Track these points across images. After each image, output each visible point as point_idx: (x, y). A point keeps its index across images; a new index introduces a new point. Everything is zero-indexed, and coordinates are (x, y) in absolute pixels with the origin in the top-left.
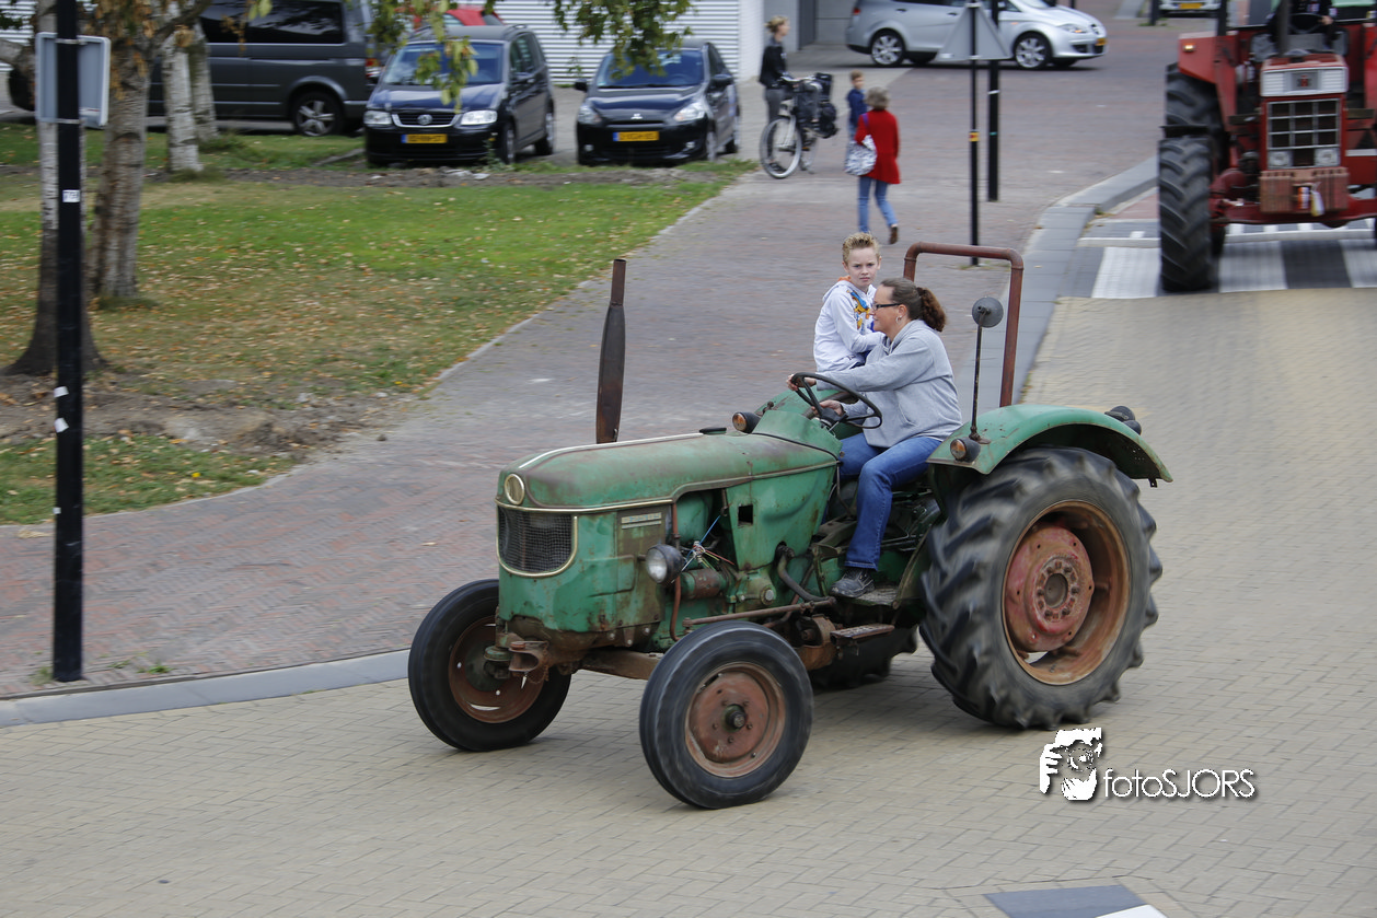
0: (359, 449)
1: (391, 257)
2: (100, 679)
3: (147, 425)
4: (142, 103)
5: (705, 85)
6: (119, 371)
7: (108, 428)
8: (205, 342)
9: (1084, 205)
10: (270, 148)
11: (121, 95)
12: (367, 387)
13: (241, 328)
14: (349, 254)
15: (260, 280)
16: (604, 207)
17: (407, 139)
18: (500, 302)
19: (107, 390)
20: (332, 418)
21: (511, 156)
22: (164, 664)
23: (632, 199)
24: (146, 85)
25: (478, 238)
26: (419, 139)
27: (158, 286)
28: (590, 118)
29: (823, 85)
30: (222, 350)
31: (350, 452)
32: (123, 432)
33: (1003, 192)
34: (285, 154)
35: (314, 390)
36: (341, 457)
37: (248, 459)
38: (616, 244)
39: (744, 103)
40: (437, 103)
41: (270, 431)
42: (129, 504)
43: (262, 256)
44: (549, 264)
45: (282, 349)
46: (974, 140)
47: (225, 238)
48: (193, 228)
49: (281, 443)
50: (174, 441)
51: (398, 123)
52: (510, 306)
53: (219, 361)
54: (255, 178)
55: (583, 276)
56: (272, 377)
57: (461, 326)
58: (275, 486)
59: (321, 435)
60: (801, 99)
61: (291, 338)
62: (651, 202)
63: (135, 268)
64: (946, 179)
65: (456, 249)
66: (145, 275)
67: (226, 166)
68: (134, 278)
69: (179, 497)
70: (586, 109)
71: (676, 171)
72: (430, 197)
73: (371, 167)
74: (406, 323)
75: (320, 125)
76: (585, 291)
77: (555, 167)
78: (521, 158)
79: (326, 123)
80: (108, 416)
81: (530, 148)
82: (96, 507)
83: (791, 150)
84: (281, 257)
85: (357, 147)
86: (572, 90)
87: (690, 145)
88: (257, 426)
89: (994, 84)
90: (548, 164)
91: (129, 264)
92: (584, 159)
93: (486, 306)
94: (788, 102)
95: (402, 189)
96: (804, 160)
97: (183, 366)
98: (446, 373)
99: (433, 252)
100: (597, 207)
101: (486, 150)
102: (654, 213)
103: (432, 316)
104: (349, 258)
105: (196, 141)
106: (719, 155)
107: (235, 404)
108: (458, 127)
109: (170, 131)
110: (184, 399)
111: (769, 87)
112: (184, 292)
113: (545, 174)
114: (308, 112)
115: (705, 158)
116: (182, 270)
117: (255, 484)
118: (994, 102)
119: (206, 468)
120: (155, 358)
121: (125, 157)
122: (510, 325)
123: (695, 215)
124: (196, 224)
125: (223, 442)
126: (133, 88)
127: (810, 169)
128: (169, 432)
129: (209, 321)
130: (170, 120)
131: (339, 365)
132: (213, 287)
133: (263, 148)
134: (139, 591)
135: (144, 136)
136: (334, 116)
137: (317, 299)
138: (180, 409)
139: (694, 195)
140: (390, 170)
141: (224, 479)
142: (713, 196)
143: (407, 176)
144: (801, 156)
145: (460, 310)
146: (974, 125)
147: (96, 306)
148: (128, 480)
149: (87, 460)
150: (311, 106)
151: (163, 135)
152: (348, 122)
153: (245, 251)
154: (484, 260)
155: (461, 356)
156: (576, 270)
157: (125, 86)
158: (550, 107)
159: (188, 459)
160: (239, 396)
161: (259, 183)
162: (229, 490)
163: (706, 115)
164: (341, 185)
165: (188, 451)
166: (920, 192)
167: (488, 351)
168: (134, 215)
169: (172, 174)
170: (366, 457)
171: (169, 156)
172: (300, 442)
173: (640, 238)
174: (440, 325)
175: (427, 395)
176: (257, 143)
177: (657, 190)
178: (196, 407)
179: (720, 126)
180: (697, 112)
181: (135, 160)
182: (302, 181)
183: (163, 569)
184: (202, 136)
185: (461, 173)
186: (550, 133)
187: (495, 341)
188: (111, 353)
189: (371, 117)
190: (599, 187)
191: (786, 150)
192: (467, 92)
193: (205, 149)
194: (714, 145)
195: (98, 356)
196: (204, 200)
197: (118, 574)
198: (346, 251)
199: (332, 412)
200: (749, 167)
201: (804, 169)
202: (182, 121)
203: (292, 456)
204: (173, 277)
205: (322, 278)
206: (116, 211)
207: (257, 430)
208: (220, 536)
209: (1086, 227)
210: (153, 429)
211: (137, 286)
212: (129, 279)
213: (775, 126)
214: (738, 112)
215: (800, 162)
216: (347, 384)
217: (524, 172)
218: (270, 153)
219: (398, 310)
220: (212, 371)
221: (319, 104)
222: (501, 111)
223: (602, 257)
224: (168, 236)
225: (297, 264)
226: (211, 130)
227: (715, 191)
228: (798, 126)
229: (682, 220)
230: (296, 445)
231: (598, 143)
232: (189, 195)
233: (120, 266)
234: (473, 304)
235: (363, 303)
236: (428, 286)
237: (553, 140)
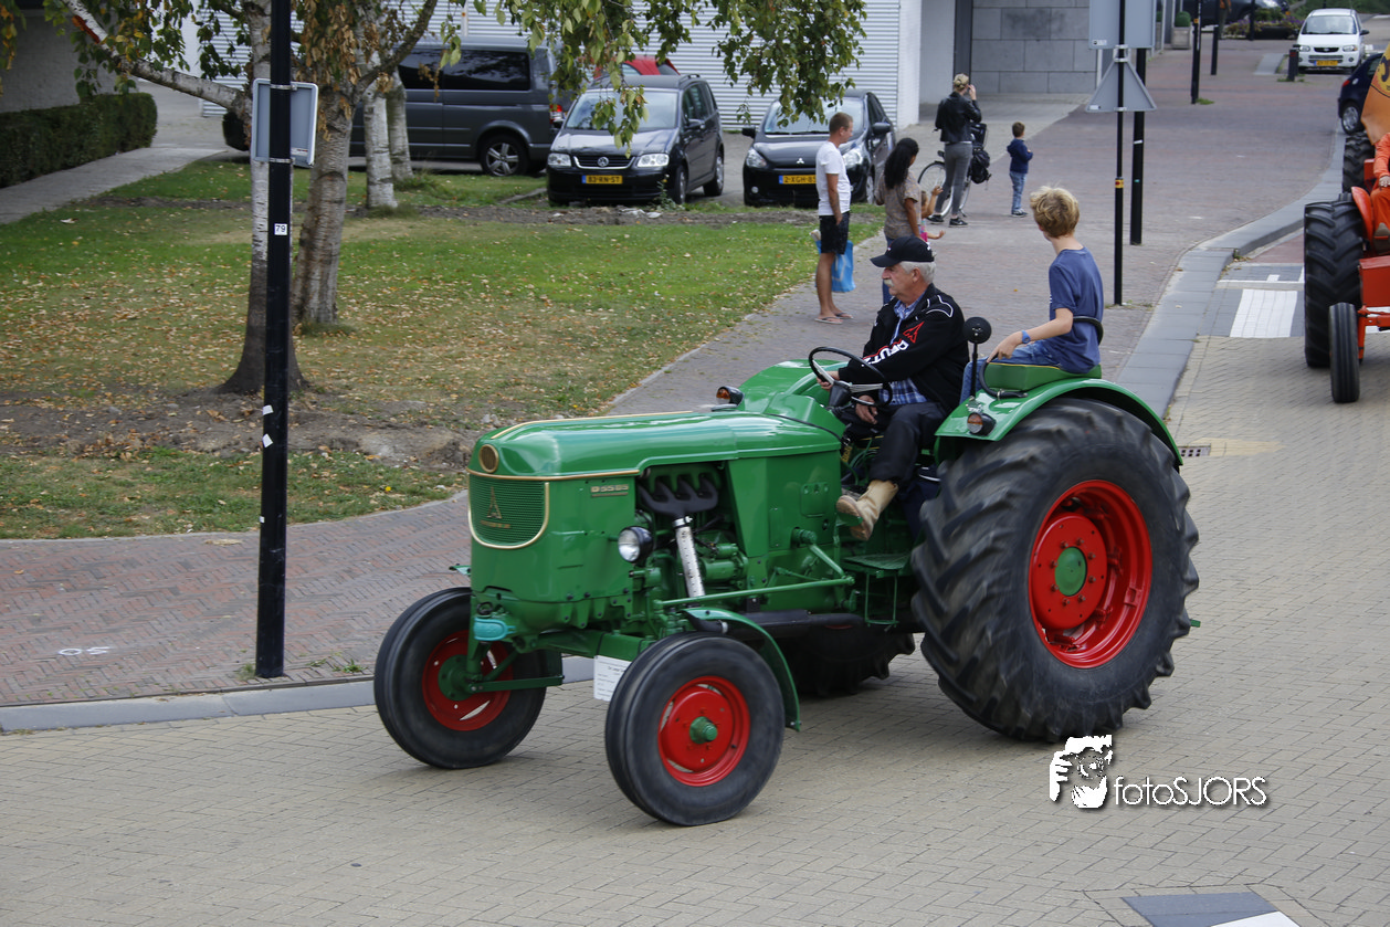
1: (570, 289)
2: (299, 676)
3: (343, 442)
4: (346, 144)
5: (866, 131)
6: (320, 391)
7: (309, 444)
8: (398, 366)
9: (1223, 249)
10: (459, 187)
11: (326, 137)
12: (546, 410)
13: (431, 353)
14: (532, 286)
15: (450, 309)
16: (768, 245)
17: (586, 180)
18: (669, 332)
19: (309, 409)
21: (682, 197)
22: (357, 662)
23: (795, 238)
24: (350, 128)
25: (650, 273)
26: (597, 180)
28: (756, 162)
30: (414, 373)
32: (322, 448)
33: (1145, 236)
34: (474, 193)
35: (498, 411)
37: (437, 475)
38: (779, 280)
41: (457, 450)
42: (327, 514)
43: (452, 287)
44: (717, 298)
45: (468, 373)
46: (1119, 187)
47: (418, 270)
48: (389, 260)
49: (466, 461)
50: (370, 457)
51: (578, 164)
52: (679, 336)
53: (411, 384)
54: (445, 214)
55: (748, 309)
56: (458, 399)
57: (634, 354)
58: (459, 500)
61: (477, 364)
63: (335, 296)
64: (1096, 223)
65: (630, 283)
66: (344, 303)
67: (420, 203)
68: (334, 306)
69: (372, 509)
70: (753, 154)
72: (607, 234)
73: (553, 206)
74: (583, 350)
75: (506, 166)
76: (750, 323)
77: (723, 207)
78: (691, 198)
79: (512, 164)
80: (309, 432)
81: (701, 190)
82: (298, 517)
84: (468, 288)
85: (540, 187)
86: (741, 136)
88: (445, 444)
89: (1139, 134)
90: (717, 205)
91: (330, 293)
92: (751, 200)
93: (657, 336)
95: (580, 224)
97: (377, 388)
98: (619, 398)
99: (609, 285)
100: (761, 245)
101: (659, 190)
103: (607, 345)
104: (531, 289)
105: (393, 179)
107: (426, 424)
108: (635, 169)
109: (369, 171)
110: (378, 418)
112: (380, 319)
113: (714, 214)
114: (496, 154)
116: (378, 299)
117: (443, 498)
118: (1138, 151)
119: (397, 482)
120: (352, 380)
121: (328, 194)
122: (678, 354)
124: (392, 256)
125: (413, 458)
126: (338, 130)
128: (364, 448)
129: (402, 346)
130: (370, 160)
131: (521, 389)
132: (405, 314)
133: (454, 187)
134: (336, 595)
135: (346, 175)
136: (519, 158)
137: (500, 328)
138: (375, 428)
140: (571, 208)
141: (414, 493)
142: (871, 235)
143: (586, 214)
145: (634, 340)
146: (1119, 174)
147: (299, 331)
148: (326, 492)
149: (290, 473)
150: (498, 149)
151: (365, 174)
152: (532, 164)
153: (437, 282)
154: (656, 293)
155: (633, 382)
156: (742, 304)
157: (331, 128)
158: (720, 152)
159: (381, 474)
160: (429, 416)
161: (449, 219)
162: (418, 503)
164: (524, 221)
165: (382, 466)
167: (658, 377)
168: (334, 247)
169: (369, 210)
171: (368, 193)
174: (614, 353)
176: (448, 182)
178: (389, 426)
181: (338, 197)
182: (489, 217)
183: (358, 576)
184: (398, 175)
185: (635, 211)
186: (720, 176)
187: (665, 369)
188: (313, 374)
189: (554, 159)
190: (764, 226)
192: (641, 139)
193: (400, 187)
195: (301, 378)
196: (399, 234)
197: (316, 579)
198: (528, 283)
202: (380, 161)
204: (370, 306)
205: (505, 307)
206: (320, 244)
207: (445, 448)
208: (409, 546)
209: (1224, 269)
210: (351, 446)
211: (337, 313)
212: (330, 307)
216: (528, 407)
217: (695, 211)
218: (459, 192)
219: (575, 338)
220: (404, 392)
221: (505, 147)
222: (674, 155)
223: (767, 291)
224: (365, 267)
225: (483, 295)
226: (406, 171)
231: (764, 185)
232: (385, 229)
233: (322, 295)
234: (646, 334)
235: (543, 331)
236: (604, 317)
237: (723, 182)
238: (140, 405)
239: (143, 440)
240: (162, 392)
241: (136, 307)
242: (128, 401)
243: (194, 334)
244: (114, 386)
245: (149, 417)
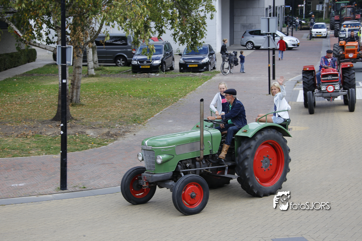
0: (129, 138)
1: (137, 93)
2: (71, 190)
3: (82, 132)
4: (82, 60)
5: (208, 54)
6: (76, 120)
7: (73, 133)
8: (95, 113)
9: (295, 81)
10: (110, 69)
11: (76, 58)
12: (131, 123)
13: (103, 110)
14: (128, 93)
15: (108, 99)
16: (185, 82)
17: (141, 67)
18: (161, 103)
19: (73, 124)
20: (123, 130)
21: (164, 70)
22: (85, 186)
23: (192, 80)
24: (82, 56)
25: (157, 89)
26: (144, 67)
27: (85, 101)
28: (182, 62)
29: (235, 54)
30: (99, 115)
31: (127, 138)
32: (76, 134)
33: (276, 78)
34: (114, 71)
35: (119, 124)
36: (125, 139)
37: (105, 140)
38: (188, 90)
39: (217, 58)
40: (146, 59)
41: (109, 133)
42: (78, 150)
43: (108, 94)
44: (173, 95)
45: (112, 114)
46: (269, 66)
47: (100, 90)
48: (93, 88)
49: (112, 136)
50: (88, 136)
51: (139, 63)
52: (164, 104)
53: (98, 117)
54: (107, 76)
55: (180, 97)
56: (110, 121)
57: (153, 109)
58: (110, 146)
59: (121, 134)
60: (230, 57)
61: (114, 112)
62: (196, 80)
63: (80, 97)
64: (263, 75)
65: (152, 92)
66: (82, 98)
67: (101, 73)
68: (79, 99)
69: (89, 148)
70: (181, 60)
71: (202, 74)
72: (146, 80)
73: (133, 73)
74: (140, 108)
75: (122, 64)
76: (181, 101)
77: (174, 73)
78: (167, 71)
79: (123, 64)
80: (73, 130)
81: (169, 69)
82: (70, 151)
83: (228, 69)
84: (112, 94)
85: (130, 69)
86: (178, 56)
87: (205, 68)
88: (106, 132)
89: (274, 53)
90: (173, 72)
91: (78, 96)
92: (181, 71)
93: (158, 104)
94: (227, 58)
95: (140, 78)
96: (231, 71)
97: (90, 119)
98: (149, 120)
99: (147, 92)
100: (184, 82)
101: (159, 69)
102: (197, 83)
103: (146, 107)
104: (128, 94)
105: (94, 68)
106: (211, 70)
107: (102, 127)
108: (152, 64)
109: (88, 66)
110: (90, 126)
111: (223, 54)
112: (91, 102)
113: (172, 74)
114: (119, 61)
115: (208, 70)
116: (90, 97)
117: (106, 145)
118: (274, 57)
119: (95, 142)
120: (84, 117)
121: (77, 72)
122: (163, 109)
123: (206, 83)
124: (94, 86)
125: (99, 136)
126: (79, 57)
127: (232, 73)
128: (87, 134)
129: (96, 108)
130: (88, 63)
131: (125, 118)
132: (97, 101)
133: (109, 69)
134: (80, 170)
135: (82, 67)
136: (125, 62)
137: (120, 103)
138: (89, 128)
139: (206, 79)
140: (137, 74)
141: (99, 144)
142: (210, 79)
143: (141, 75)
144: (230, 70)
145: (153, 105)
146: (269, 63)
147: (71, 105)
148: (78, 144)
149: (68, 140)
150: (120, 60)
151: (87, 67)
152: (128, 63)
153: (105, 93)
154: (158, 94)
155: (152, 116)
156: (179, 96)
157: (78, 56)
158: (173, 59)
159: (91, 140)
160: (103, 125)
161: (108, 77)
162: (100, 146)
163: (208, 61)
164: (126, 77)
165: (91, 138)
166: (257, 78)
167: (159, 114)
168: (79, 85)
169: (88, 75)
170: (131, 139)
171: (88, 71)
172: (116, 136)
173: (193, 89)
174: (148, 109)
175: (145, 125)
176: (108, 68)
177: (197, 78)
178: (93, 128)
179: (212, 63)
180: (206, 60)
181: (80, 73)
182: (117, 76)
183: (85, 165)
184: (95, 67)
185: (153, 74)
186: (173, 65)
187: (160, 112)
188: (74, 116)
189: (133, 62)
190: (184, 77)
191: (227, 69)
192: (153, 56)
193: (96, 70)
194: (210, 68)
195: (71, 117)
196: (95, 81)
197: (75, 166)
198: (127, 92)
199: (123, 129)
200: (218, 72)
201: (231, 73)
202: (91, 64)
203: (114, 139)
204: (88, 99)
205: (121, 98)
206: (76, 84)
207: (106, 133)
208: (98, 157)
209: (295, 85)
210: (84, 133)
211: (80, 101)
212: (78, 99)
213: (224, 63)
214: (216, 60)
215: (230, 71)
216: (127, 122)
217: (167, 74)
218: (110, 71)
219: (138, 105)
220: (96, 120)
221: (121, 59)
222: (162, 60)
223: (185, 93)
224: (87, 89)
225: (116, 95)
226: (97, 66)
227: (211, 78)
228: (229, 63)
229: (203, 84)
230: (115, 136)
231: (184, 67)
232: (92, 80)
233: (76, 96)
234: (155, 104)
235: (130, 104)
236: (145, 100)
237: (174, 67)
238: (32, 124)
239: (33, 133)
240: (37, 121)
241: (31, 100)
242: (29, 123)
243: (45, 107)
244: (26, 120)
245: (34, 127)
